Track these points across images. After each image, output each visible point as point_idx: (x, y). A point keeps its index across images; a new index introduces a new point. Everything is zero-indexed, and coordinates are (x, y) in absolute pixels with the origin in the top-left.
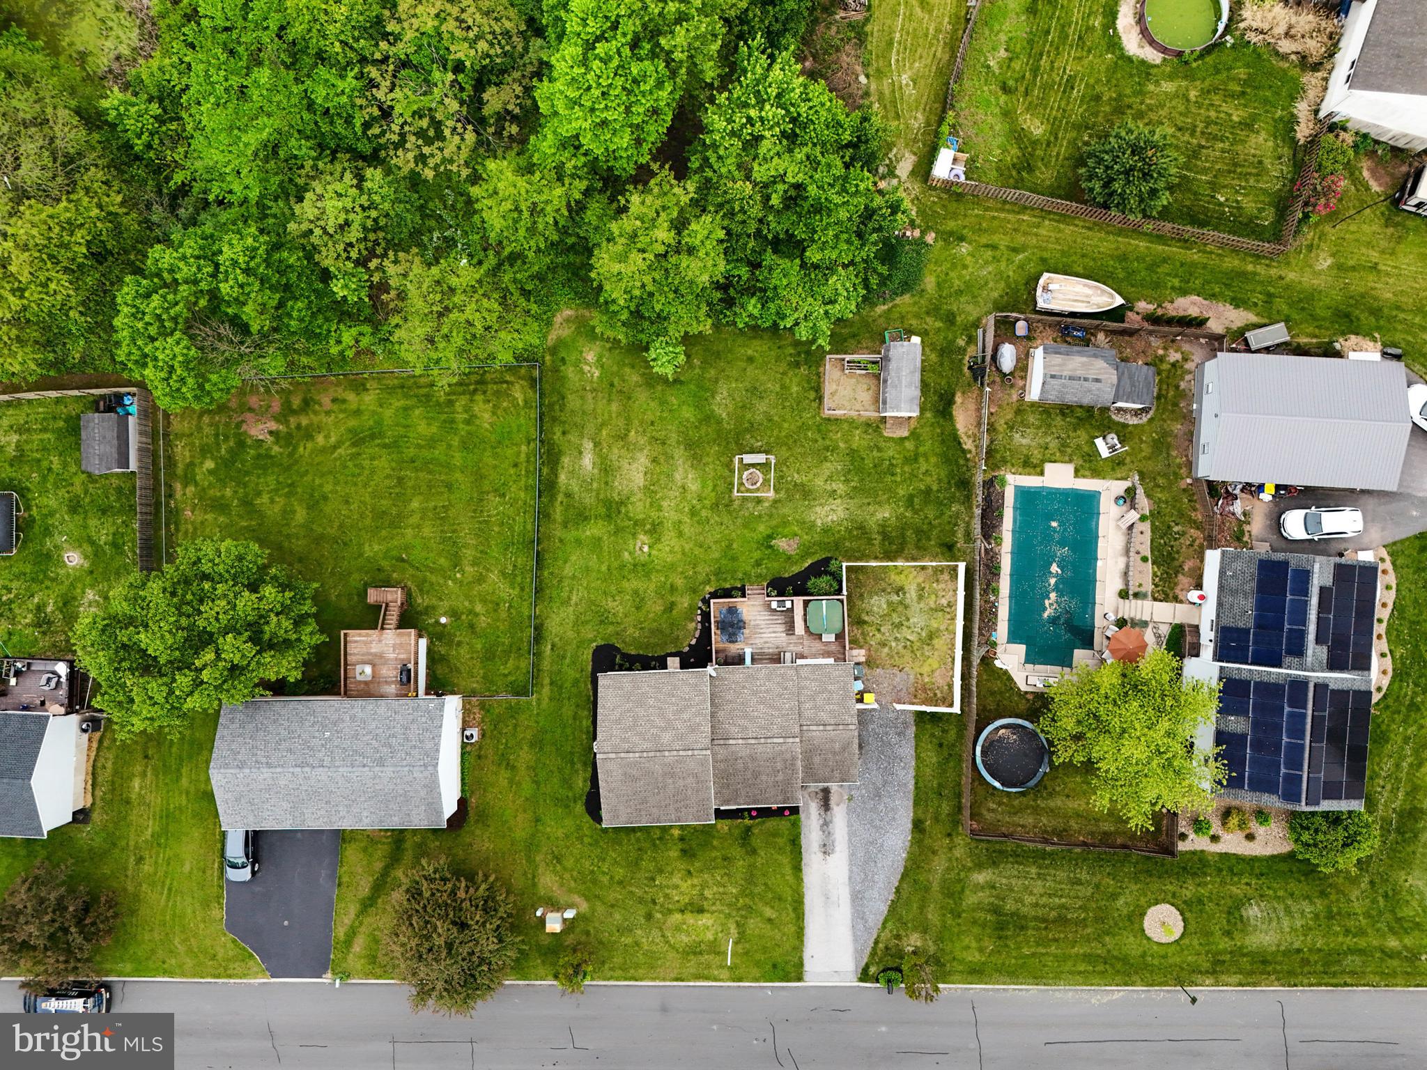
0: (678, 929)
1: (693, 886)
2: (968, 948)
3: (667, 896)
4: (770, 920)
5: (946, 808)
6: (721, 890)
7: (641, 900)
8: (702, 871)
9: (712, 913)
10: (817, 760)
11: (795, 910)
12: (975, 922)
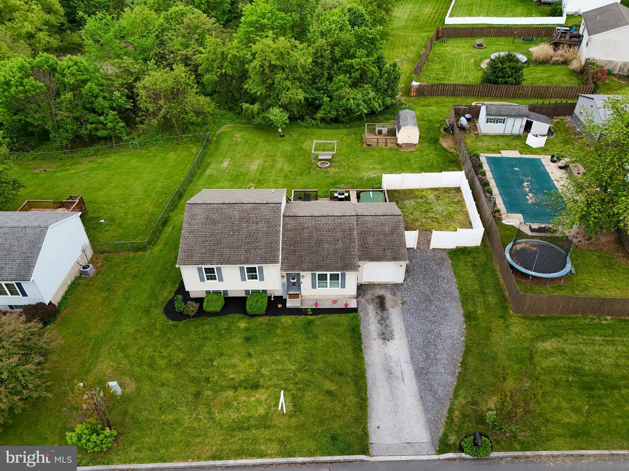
0: (228, 405)
1: (251, 365)
2: (558, 409)
3: (222, 375)
4: (329, 393)
5: (492, 300)
6: (280, 367)
7: (193, 380)
8: (262, 354)
9: (267, 388)
10: (371, 240)
11: (356, 383)
12: (556, 384)
